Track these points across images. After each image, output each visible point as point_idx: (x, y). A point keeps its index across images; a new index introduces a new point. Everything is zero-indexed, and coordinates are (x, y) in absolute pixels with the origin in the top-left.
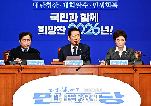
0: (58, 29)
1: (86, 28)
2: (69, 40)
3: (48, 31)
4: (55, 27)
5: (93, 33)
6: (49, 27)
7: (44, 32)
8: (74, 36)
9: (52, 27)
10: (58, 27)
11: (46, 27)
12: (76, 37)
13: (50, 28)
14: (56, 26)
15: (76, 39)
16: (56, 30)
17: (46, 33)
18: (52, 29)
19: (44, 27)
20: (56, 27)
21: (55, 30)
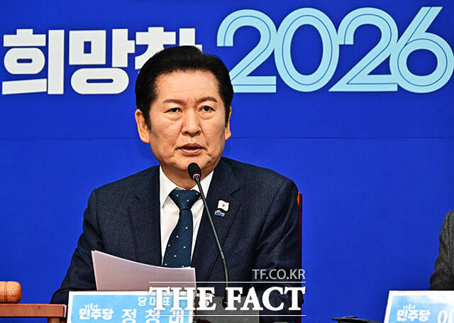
0: (141, 49)
1: (350, 41)
2: (145, 136)
3: (69, 70)
4: (120, 35)
5: (402, 79)
6: (78, 37)
7: (44, 74)
8: (174, 110)
9: (98, 37)
10: (141, 38)
11: (56, 36)
12: (191, 119)
13: (88, 47)
14: (126, 31)
15: (186, 133)
16: (131, 58)
17: (56, 87)
18: (98, 56)
19: (40, 40)
20: (132, 37)
21: (120, 59)
